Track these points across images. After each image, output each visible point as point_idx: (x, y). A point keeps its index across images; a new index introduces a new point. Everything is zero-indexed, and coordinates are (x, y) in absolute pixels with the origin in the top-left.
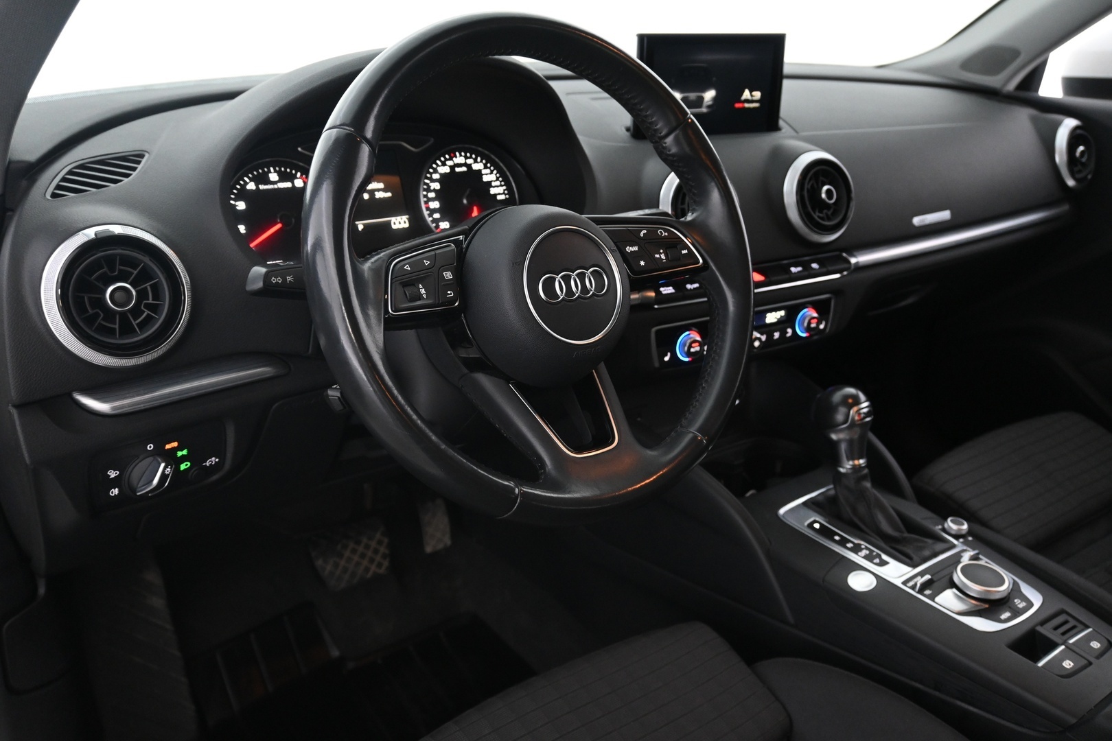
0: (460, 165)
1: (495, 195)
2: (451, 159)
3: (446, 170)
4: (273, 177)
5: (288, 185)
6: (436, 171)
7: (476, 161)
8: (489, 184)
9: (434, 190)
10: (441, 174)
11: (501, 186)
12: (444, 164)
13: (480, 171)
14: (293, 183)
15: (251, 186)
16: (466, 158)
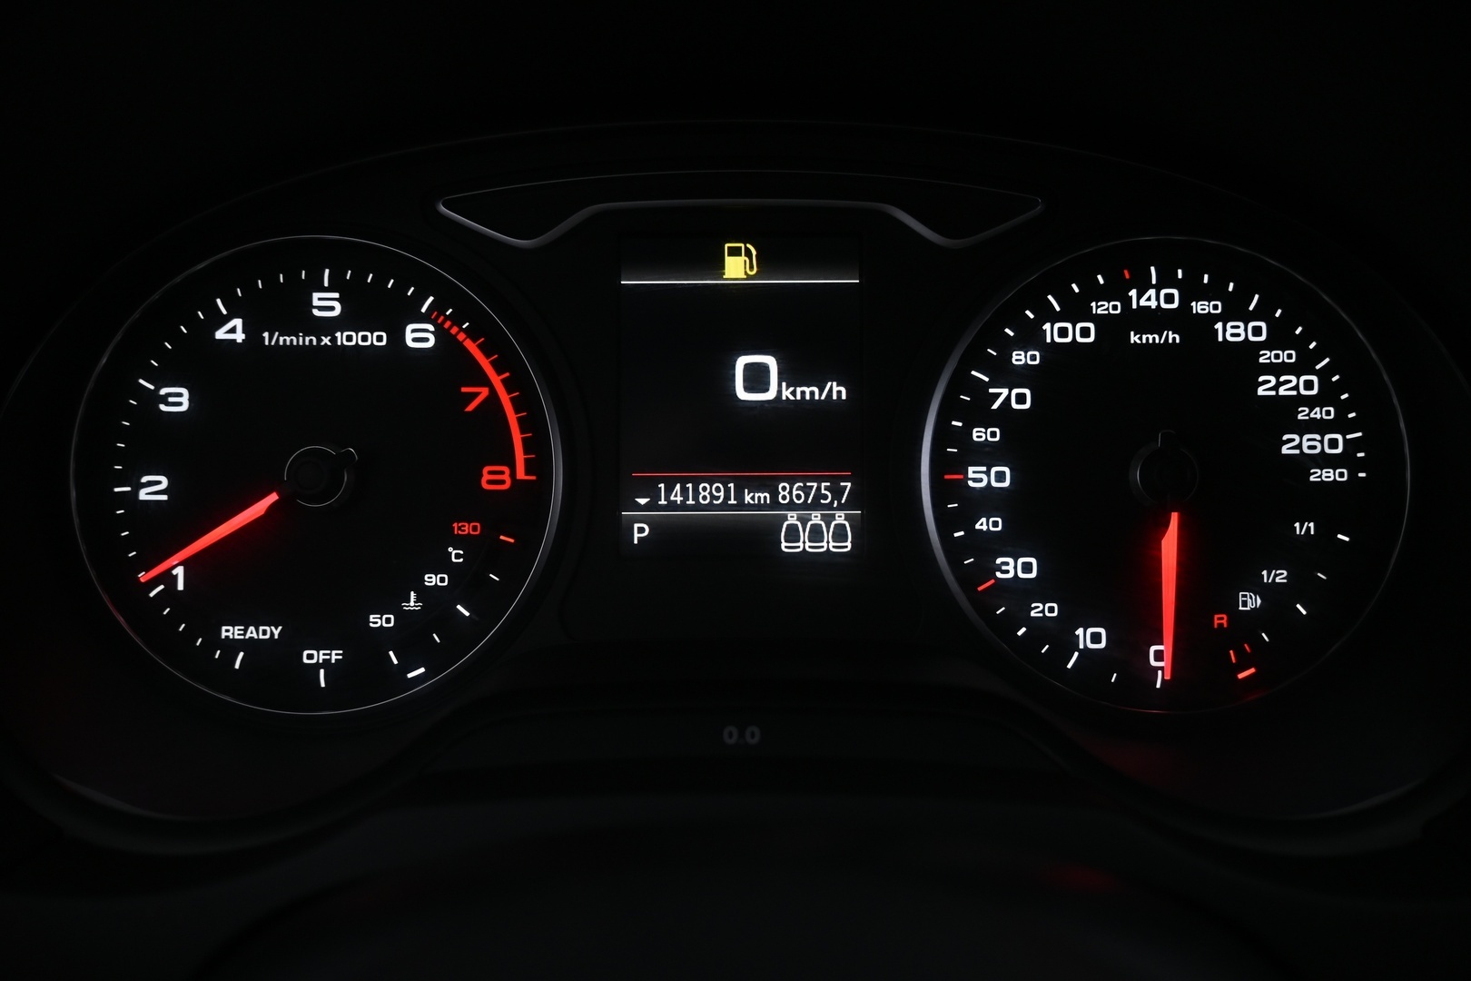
0: (1153, 320)
1: (1305, 462)
2: (1116, 291)
3: (1080, 333)
4: (326, 304)
5: (376, 339)
6: (1030, 337)
7: (1234, 311)
8: (1283, 414)
9: (1006, 416)
10: (1051, 350)
11: (1340, 425)
12: (1076, 311)
13: (1250, 349)
14: (397, 336)
15: (233, 331)
16: (1191, 291)
